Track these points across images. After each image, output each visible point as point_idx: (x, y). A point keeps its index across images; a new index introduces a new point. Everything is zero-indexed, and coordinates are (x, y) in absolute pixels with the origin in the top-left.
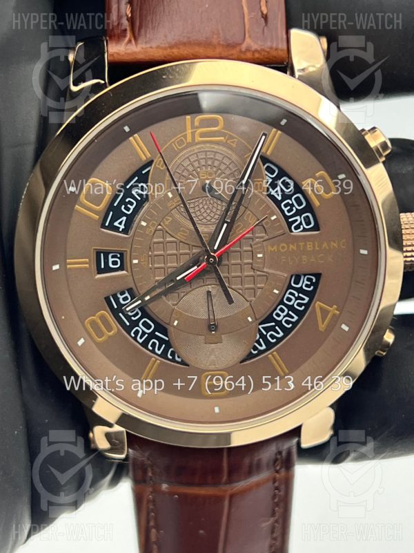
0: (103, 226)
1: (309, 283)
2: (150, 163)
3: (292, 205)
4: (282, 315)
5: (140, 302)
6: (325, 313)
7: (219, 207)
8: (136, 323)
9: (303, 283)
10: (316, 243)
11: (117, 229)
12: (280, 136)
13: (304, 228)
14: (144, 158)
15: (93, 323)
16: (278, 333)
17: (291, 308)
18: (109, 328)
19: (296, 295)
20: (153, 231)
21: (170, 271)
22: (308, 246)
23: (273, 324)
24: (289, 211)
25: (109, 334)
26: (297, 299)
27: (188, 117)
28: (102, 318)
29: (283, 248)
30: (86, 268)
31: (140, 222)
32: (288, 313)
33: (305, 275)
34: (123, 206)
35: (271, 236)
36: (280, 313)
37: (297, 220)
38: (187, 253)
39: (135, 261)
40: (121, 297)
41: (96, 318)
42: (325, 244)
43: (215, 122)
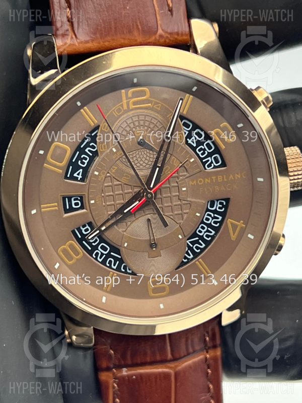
0: (66, 177)
1: (221, 206)
2: (97, 128)
3: (205, 150)
4: (203, 231)
5: (98, 231)
6: (235, 227)
7: (152, 156)
8: (96, 248)
9: (217, 206)
10: (225, 176)
11: (76, 179)
12: (193, 99)
13: (214, 166)
14: (92, 124)
15: (64, 251)
16: (201, 245)
17: (209, 225)
18: (77, 253)
19: (213, 216)
20: (104, 178)
21: (119, 206)
22: (219, 179)
23: (197, 238)
24: (202, 154)
25: (78, 257)
26: (213, 218)
27: (123, 91)
28: (71, 246)
29: (201, 181)
30: (56, 210)
31: (93, 172)
32: (207, 230)
33: (217, 201)
34: (80, 161)
35: (191, 174)
36: (201, 230)
37: (208, 160)
38: (130, 192)
39: (92, 202)
40: (83, 229)
41: (66, 246)
42: (231, 176)
43: (143, 93)
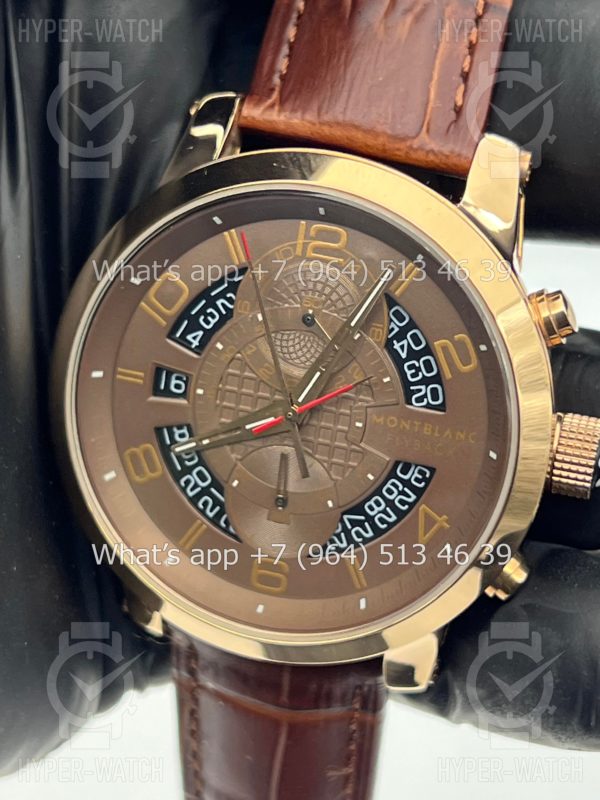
0: (171, 335)
1: (420, 477)
2: (243, 271)
3: (418, 369)
4: (377, 509)
5: (196, 444)
6: (430, 523)
8: (189, 470)
9: (413, 475)
10: (437, 428)
11: (188, 345)
13: (428, 402)
14: (237, 262)
15: (134, 456)
17: (390, 503)
18: (153, 469)
19: (401, 488)
20: (230, 358)
21: (241, 414)
22: (426, 429)
23: (362, 518)
24: (413, 376)
25: (151, 475)
26: (400, 493)
27: (303, 222)
29: (392, 422)
30: (138, 384)
31: (216, 343)
32: (385, 509)
33: (416, 465)
34: (202, 318)
35: (379, 403)
36: (374, 506)
37: (420, 390)
38: (267, 397)
39: (200, 391)
40: (177, 433)
41: (138, 450)
42: (448, 432)
43: (335, 238)
